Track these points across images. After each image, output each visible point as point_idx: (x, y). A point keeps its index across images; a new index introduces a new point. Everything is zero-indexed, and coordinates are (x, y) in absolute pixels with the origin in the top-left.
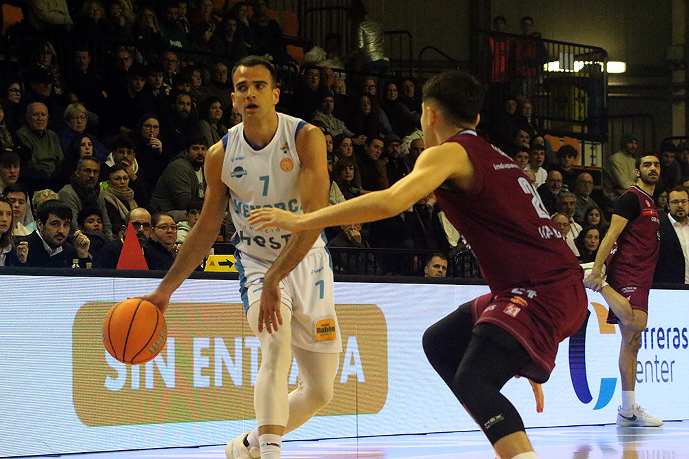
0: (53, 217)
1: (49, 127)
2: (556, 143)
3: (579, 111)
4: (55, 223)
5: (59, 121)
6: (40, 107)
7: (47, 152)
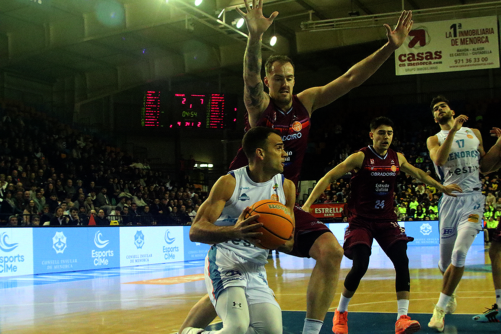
0: (73, 211)
1: (72, 185)
2: (196, 186)
3: (202, 178)
4: (74, 212)
5: (75, 184)
6: (70, 181)
7: (72, 192)
